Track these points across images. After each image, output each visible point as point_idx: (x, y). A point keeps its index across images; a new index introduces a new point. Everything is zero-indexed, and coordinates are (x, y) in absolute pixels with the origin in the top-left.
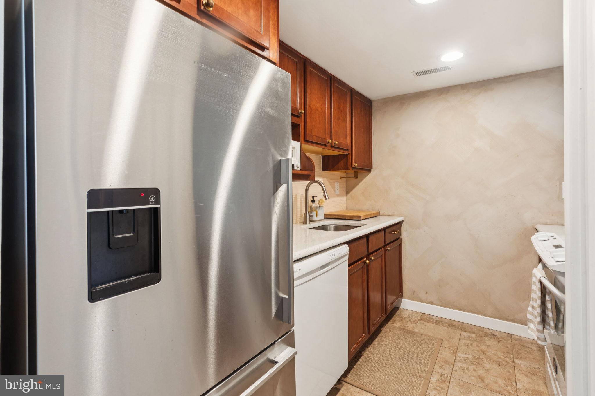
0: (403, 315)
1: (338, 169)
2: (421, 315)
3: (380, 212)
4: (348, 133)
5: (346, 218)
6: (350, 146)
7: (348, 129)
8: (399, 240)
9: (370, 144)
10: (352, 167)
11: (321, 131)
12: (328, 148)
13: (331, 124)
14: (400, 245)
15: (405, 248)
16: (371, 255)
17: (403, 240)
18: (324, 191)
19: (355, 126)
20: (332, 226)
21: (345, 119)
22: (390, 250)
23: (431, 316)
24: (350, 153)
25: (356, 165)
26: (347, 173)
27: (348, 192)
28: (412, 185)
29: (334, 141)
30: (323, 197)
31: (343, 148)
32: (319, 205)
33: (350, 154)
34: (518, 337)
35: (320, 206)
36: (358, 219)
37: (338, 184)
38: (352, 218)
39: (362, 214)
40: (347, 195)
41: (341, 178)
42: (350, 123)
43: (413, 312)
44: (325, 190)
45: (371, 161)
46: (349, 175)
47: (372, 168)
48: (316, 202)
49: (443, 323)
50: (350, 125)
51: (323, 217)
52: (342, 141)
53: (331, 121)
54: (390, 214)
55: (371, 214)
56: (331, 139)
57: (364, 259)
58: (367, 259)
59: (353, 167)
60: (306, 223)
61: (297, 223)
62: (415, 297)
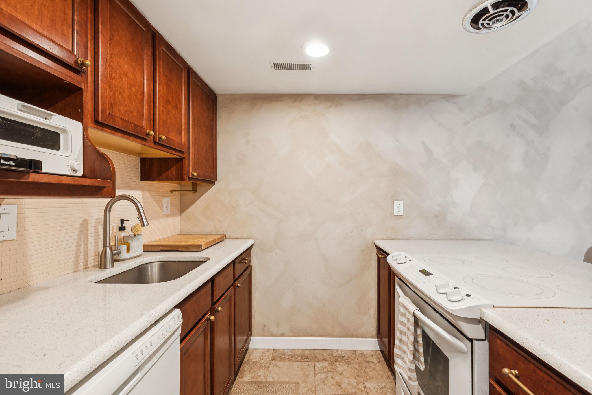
0: (252, 358)
1: (167, 179)
2: (272, 352)
3: (226, 235)
4: (183, 127)
5: (180, 250)
6: (187, 146)
7: (183, 121)
8: (249, 270)
9: (213, 149)
10: (189, 177)
11: (135, 113)
12: (147, 144)
13: (154, 107)
14: (250, 275)
15: (255, 276)
16: (217, 304)
17: (253, 267)
18: (139, 212)
19: (193, 120)
20: (155, 264)
21: (179, 106)
22: (240, 286)
23: (282, 351)
24: (185, 156)
25: (195, 174)
26: (181, 185)
27: (182, 210)
28: (264, 202)
29: (159, 135)
30: (139, 222)
31: (175, 148)
32: (132, 234)
33: (186, 158)
34: (361, 352)
35: (135, 235)
36: (197, 250)
37: (169, 199)
38: (189, 248)
39: (202, 242)
40: (181, 215)
41: (172, 191)
42: (187, 114)
43: (264, 351)
44: (141, 210)
45: (214, 171)
46: (184, 188)
47: (216, 180)
48: (128, 229)
49: (296, 356)
50: (187, 117)
51: (140, 251)
52: (173, 136)
53: (154, 102)
54: (238, 236)
55: (215, 240)
56: (154, 130)
57: (207, 316)
58: (211, 315)
59: (191, 176)
60: (105, 267)
61: (86, 268)
62: (266, 333)
